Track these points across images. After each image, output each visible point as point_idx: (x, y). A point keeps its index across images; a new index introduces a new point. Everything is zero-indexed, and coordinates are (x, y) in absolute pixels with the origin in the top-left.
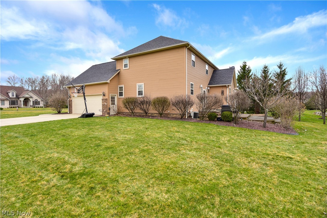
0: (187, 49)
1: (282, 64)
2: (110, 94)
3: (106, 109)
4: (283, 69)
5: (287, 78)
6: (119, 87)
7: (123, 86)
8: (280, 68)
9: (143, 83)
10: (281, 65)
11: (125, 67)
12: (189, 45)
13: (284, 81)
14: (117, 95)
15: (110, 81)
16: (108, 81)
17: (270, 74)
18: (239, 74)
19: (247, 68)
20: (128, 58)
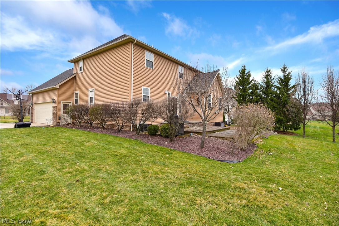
0: (133, 45)
1: (286, 67)
2: (61, 101)
3: (55, 118)
4: (287, 73)
5: (292, 83)
6: (75, 93)
7: (78, 92)
8: (283, 72)
9: (94, 89)
10: (284, 68)
11: (80, 71)
12: (135, 40)
13: (289, 87)
14: (72, 102)
15: (60, 86)
16: (58, 86)
17: (273, 79)
18: (237, 80)
19: (247, 72)
20: (83, 60)
